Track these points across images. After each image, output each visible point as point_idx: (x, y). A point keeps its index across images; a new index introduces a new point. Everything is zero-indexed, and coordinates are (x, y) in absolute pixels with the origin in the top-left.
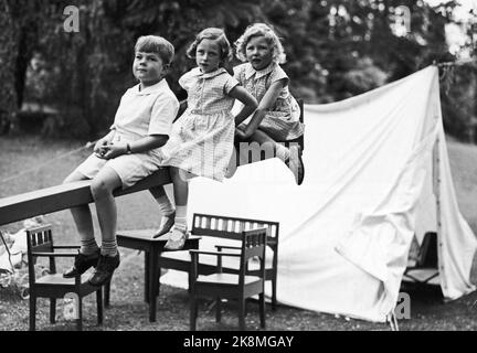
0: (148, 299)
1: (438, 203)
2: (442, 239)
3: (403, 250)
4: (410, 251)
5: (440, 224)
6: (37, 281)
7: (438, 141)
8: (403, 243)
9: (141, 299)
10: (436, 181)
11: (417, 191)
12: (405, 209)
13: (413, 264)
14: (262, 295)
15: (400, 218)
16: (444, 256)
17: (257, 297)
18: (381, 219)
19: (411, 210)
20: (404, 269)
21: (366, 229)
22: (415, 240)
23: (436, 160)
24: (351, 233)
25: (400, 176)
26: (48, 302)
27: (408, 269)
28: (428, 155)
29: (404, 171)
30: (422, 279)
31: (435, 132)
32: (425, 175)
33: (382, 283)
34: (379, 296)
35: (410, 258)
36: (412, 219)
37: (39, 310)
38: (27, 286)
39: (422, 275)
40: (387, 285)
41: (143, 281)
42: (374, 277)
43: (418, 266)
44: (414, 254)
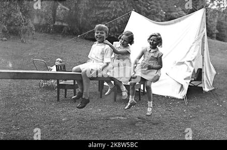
0: (99, 90)
1: (203, 58)
2: (204, 71)
3: (190, 74)
4: (192, 75)
5: (203, 65)
6: (60, 83)
7: (204, 36)
8: (190, 72)
9: (97, 90)
10: (203, 50)
11: (196, 53)
12: (191, 60)
13: (193, 79)
14: (140, 89)
15: (189, 63)
16: (204, 77)
17: (138, 90)
18: (183, 63)
19: (193, 60)
20: (190, 81)
21: (177, 66)
22: (194, 71)
23: (203, 42)
24: (172, 68)
25: (190, 48)
26: (64, 91)
27: (191, 81)
28: (201, 40)
29: (192, 46)
30: (196, 85)
31: (204, 32)
32: (199, 48)
33: (182, 85)
34: (180, 90)
35: (192, 77)
36: (194, 63)
37: (61, 93)
38: (56, 85)
39: (196, 83)
40: (184, 86)
41: (98, 84)
42: (180, 83)
43: (195, 80)
44: (194, 76)
